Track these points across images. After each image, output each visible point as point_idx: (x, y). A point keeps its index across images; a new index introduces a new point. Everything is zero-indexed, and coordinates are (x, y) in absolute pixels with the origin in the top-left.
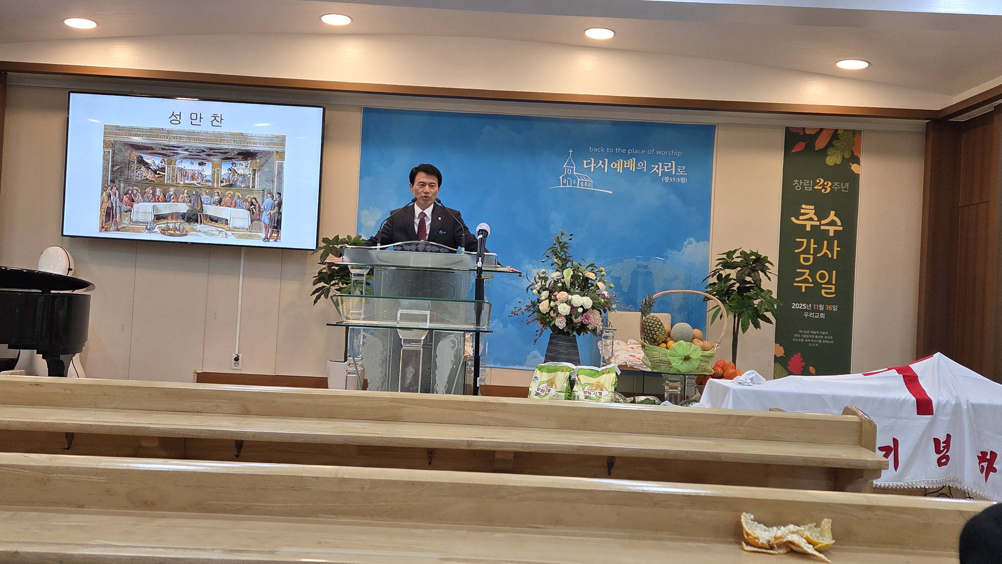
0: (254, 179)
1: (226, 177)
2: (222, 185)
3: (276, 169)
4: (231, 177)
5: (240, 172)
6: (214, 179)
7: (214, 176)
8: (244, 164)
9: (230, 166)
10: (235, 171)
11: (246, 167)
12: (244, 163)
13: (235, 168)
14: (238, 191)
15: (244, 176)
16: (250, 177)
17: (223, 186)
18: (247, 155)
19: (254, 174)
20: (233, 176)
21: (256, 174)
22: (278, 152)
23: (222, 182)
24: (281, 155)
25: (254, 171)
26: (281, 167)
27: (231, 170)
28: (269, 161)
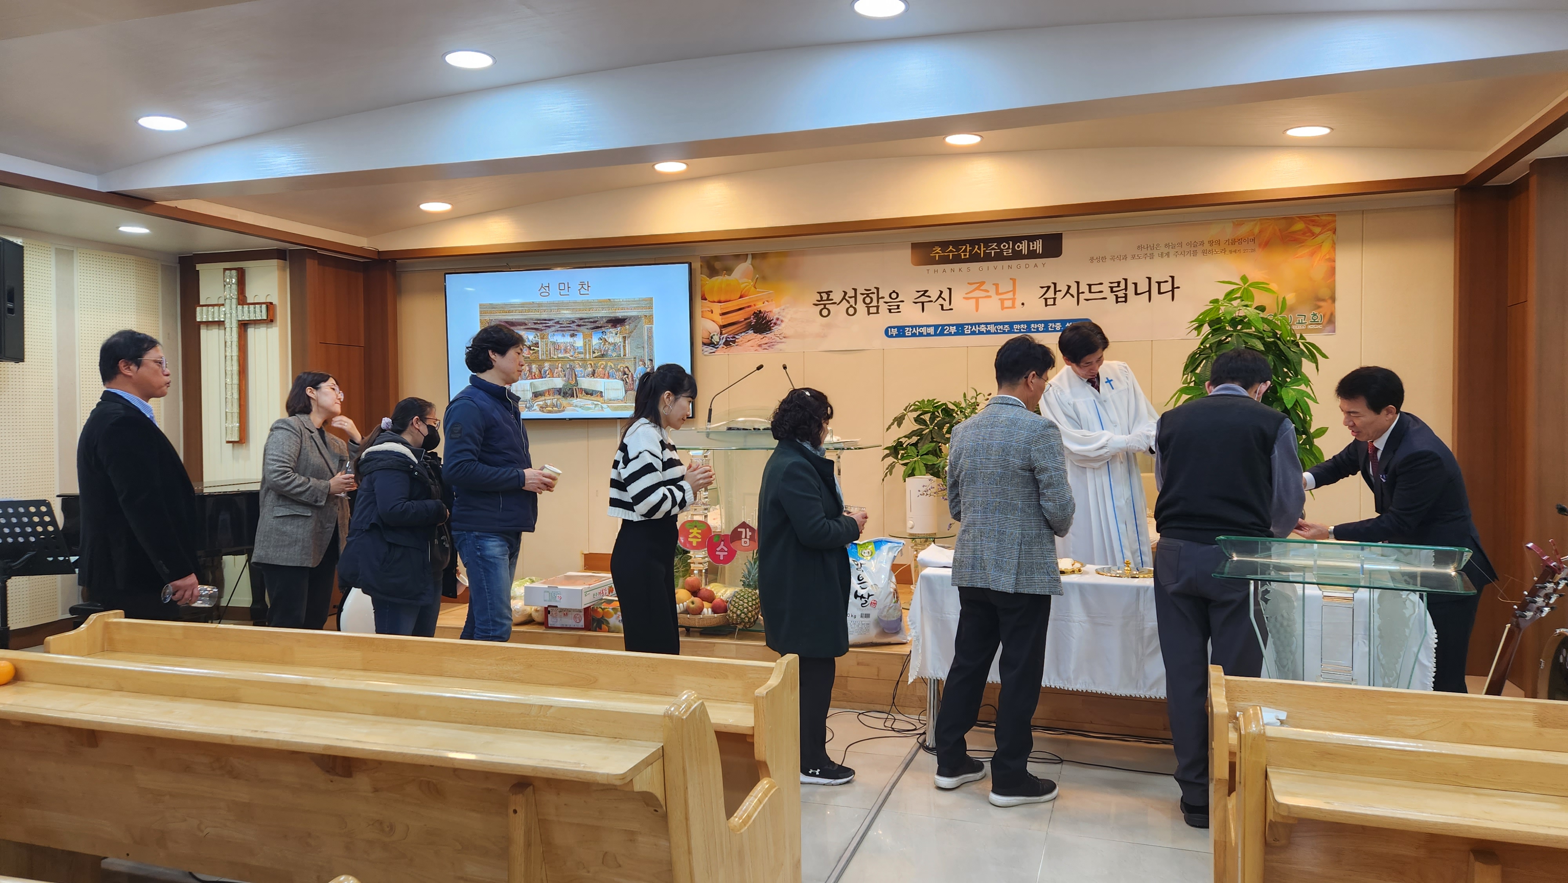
0: (625, 346)
1: (597, 347)
2: (596, 355)
3: (646, 334)
4: (602, 346)
5: (611, 340)
6: (586, 350)
7: (586, 347)
8: (614, 332)
9: (600, 335)
10: (606, 340)
11: (616, 334)
12: (613, 330)
13: (605, 337)
14: (610, 360)
15: (615, 344)
16: (620, 345)
17: (596, 357)
18: (617, 322)
19: (624, 342)
20: (604, 345)
21: (627, 342)
22: (646, 316)
23: (594, 352)
24: (650, 318)
25: (624, 338)
26: (650, 331)
27: (601, 339)
28: (639, 326)
